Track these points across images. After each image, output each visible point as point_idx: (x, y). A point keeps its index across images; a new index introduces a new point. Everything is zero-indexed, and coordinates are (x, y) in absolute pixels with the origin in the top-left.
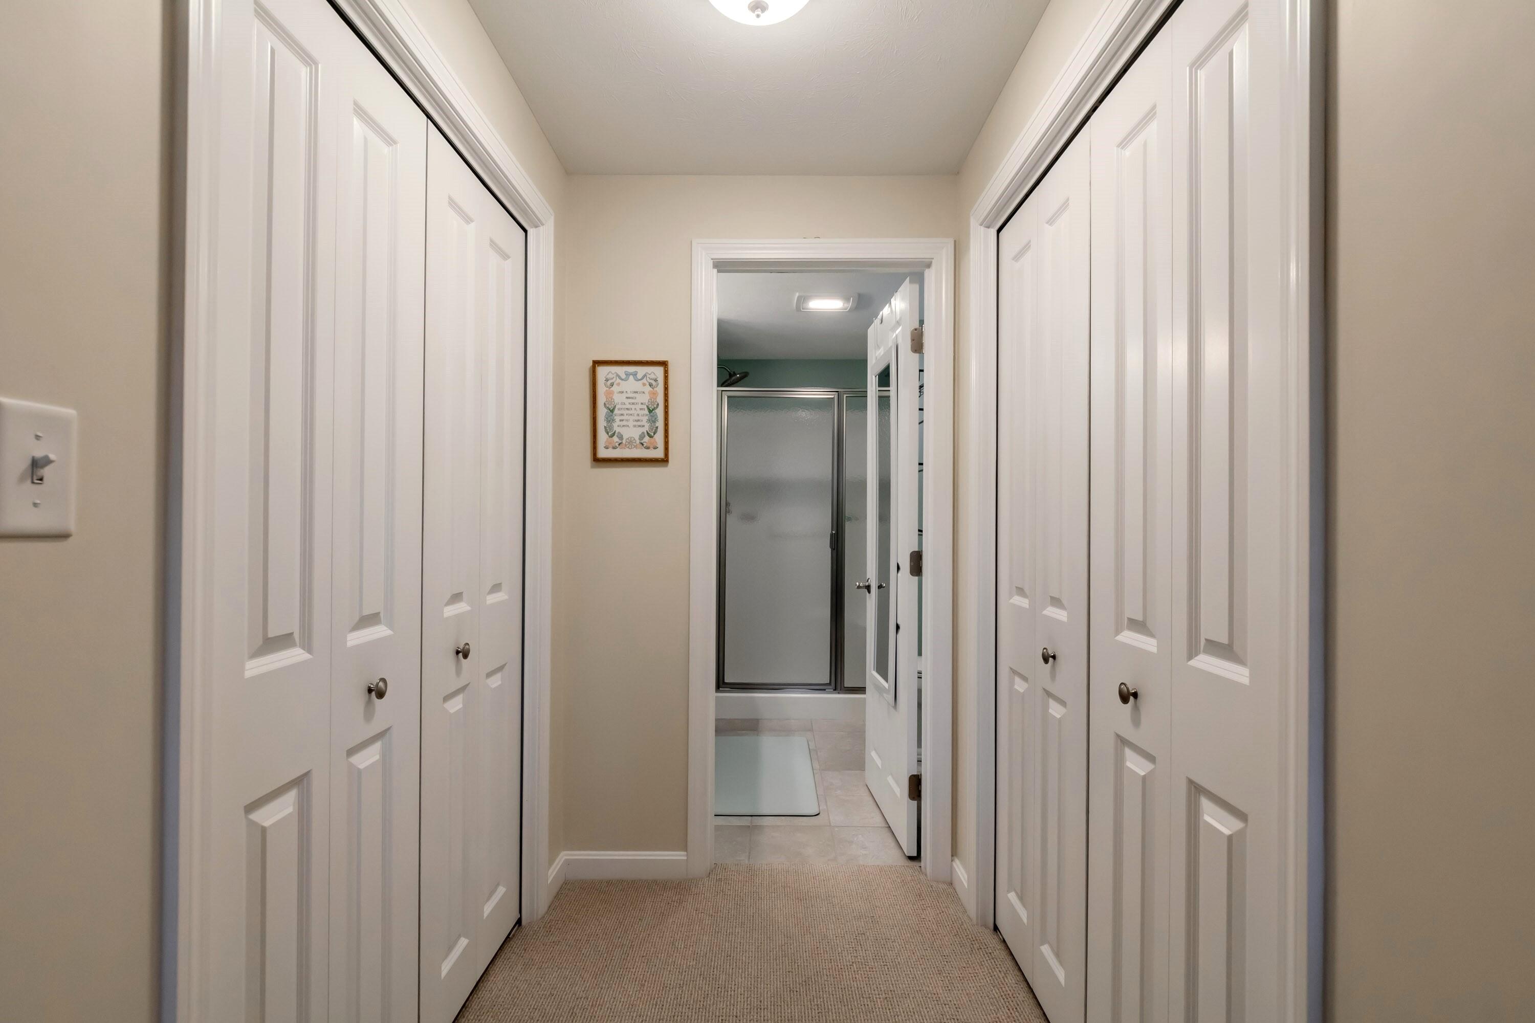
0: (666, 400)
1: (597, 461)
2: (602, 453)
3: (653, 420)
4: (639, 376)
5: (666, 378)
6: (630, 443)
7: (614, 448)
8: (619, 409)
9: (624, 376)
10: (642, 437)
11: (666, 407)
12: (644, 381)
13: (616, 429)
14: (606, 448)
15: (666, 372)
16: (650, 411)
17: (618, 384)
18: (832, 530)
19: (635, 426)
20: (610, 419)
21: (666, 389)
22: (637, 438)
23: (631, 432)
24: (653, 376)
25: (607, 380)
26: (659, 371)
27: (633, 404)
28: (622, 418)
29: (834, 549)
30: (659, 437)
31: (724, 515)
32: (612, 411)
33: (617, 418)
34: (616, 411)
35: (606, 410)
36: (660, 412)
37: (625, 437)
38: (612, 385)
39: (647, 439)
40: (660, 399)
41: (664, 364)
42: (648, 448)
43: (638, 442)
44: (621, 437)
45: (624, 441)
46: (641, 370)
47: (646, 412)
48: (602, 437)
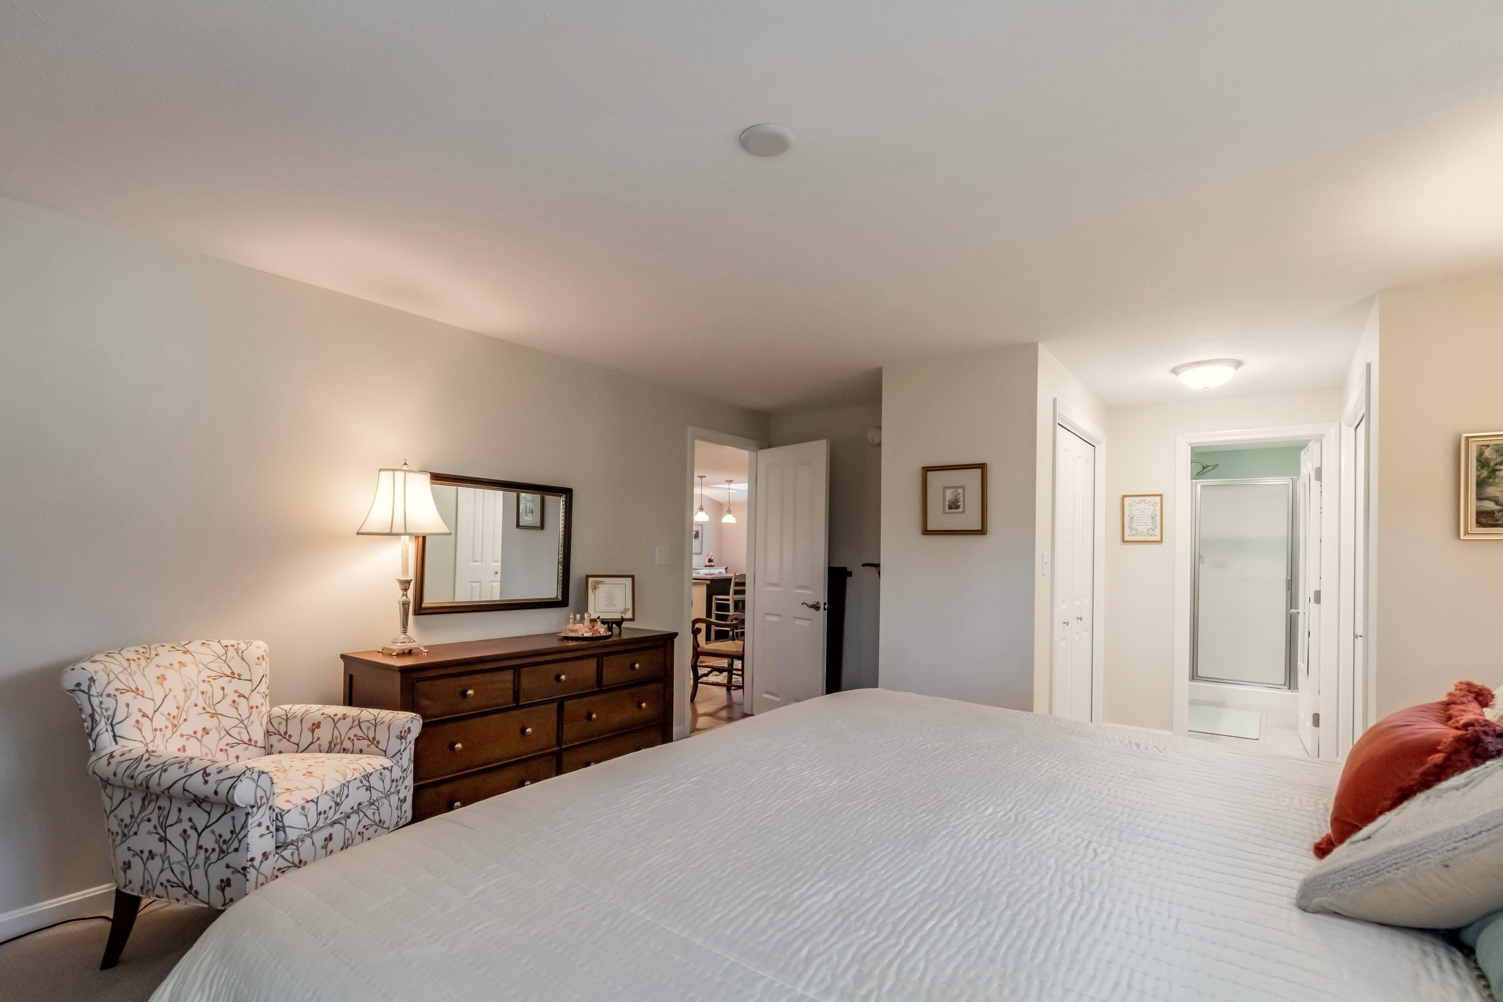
0: (1162, 513)
1: (1124, 541)
2: (1126, 539)
3: (1154, 522)
4: (1147, 501)
5: (1162, 502)
6: (1142, 533)
7: (1133, 536)
8: (1136, 517)
9: (1138, 502)
10: (1148, 530)
11: (1162, 516)
12: (1149, 504)
13: (1134, 526)
14: (1129, 536)
15: (1162, 499)
16: (1153, 518)
17: (1136, 506)
18: (1287, 576)
19: (1144, 525)
20: (1131, 521)
21: (1162, 507)
22: (1145, 531)
23: (1142, 528)
24: (1154, 501)
25: (1130, 504)
26: (1158, 499)
27: (1144, 515)
28: (1137, 521)
29: (1289, 590)
30: (1158, 530)
31: (1198, 565)
32: (1132, 518)
33: (1135, 522)
34: (1134, 518)
35: (1129, 518)
36: (1158, 519)
37: (1139, 531)
38: (1132, 506)
39: (1151, 531)
40: (1159, 513)
41: (1161, 495)
42: (1151, 536)
43: (1146, 533)
44: (1136, 530)
45: (1138, 533)
46: (1148, 499)
47: (1151, 518)
48: (1127, 530)
